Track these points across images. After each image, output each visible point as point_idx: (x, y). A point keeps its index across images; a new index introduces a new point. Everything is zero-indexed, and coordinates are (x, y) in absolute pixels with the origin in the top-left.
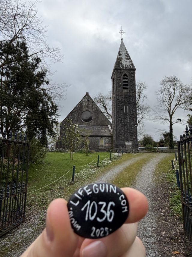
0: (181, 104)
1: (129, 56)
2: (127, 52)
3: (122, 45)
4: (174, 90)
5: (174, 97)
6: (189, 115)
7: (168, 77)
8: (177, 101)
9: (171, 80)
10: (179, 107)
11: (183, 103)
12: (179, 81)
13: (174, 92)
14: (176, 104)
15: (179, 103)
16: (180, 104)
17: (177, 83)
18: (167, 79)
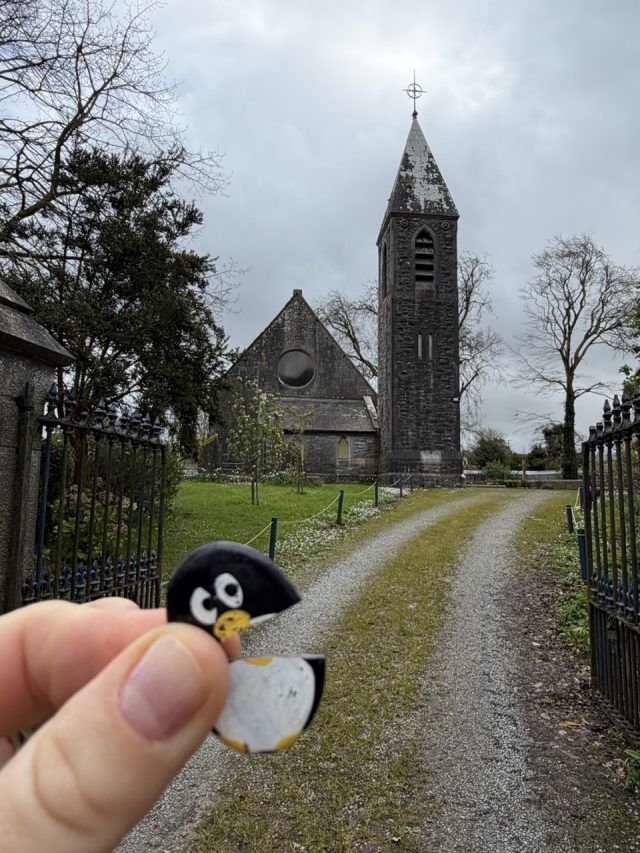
0: (604, 330)
1: (437, 171)
2: (431, 156)
3: (416, 133)
4: (583, 283)
5: (582, 307)
6: (626, 370)
7: (565, 240)
8: (593, 320)
9: (574, 249)
10: (599, 340)
11: (610, 329)
12: (600, 255)
13: (583, 291)
14: (589, 331)
15: (598, 326)
16: (601, 332)
17: (592, 261)
18: (561, 247)
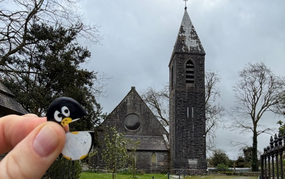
0: (270, 105)
1: (196, 34)
2: (193, 27)
3: (186, 16)
4: (261, 84)
5: (260, 94)
6: (280, 123)
7: (253, 64)
8: (265, 100)
9: (257, 69)
10: (268, 109)
11: (273, 104)
12: (268, 71)
13: (261, 87)
14: (264, 105)
15: (267, 103)
16: (269, 106)
17: (265, 74)
18: (251, 68)
